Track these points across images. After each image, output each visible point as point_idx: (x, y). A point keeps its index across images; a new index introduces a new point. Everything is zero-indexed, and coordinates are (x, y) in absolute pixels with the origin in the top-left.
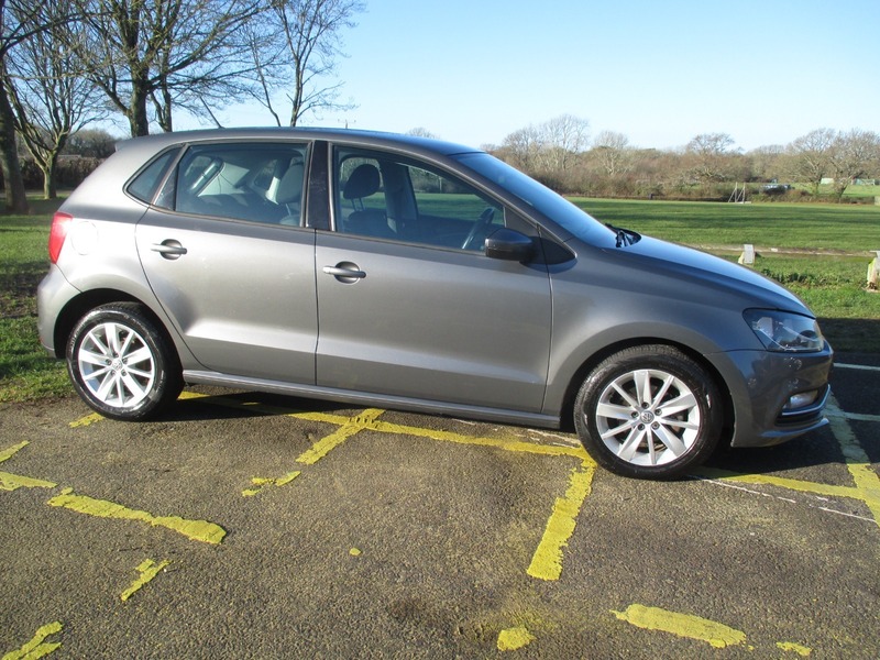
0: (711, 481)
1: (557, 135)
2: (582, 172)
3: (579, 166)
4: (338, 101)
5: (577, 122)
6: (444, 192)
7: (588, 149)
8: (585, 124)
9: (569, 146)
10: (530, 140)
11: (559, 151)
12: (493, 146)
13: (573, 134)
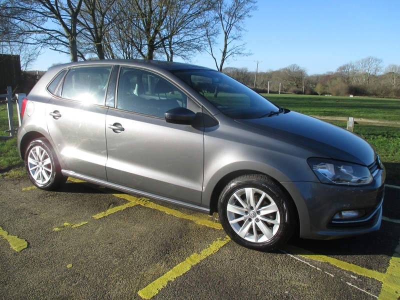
0: (292, 256)
1: (365, 66)
2: (378, 85)
3: (376, 82)
4: (244, 52)
5: (376, 60)
6: (304, 94)
7: (382, 73)
8: (381, 61)
9: (372, 73)
10: (350, 70)
11: (366, 74)
12: (333, 72)
13: (374, 66)
